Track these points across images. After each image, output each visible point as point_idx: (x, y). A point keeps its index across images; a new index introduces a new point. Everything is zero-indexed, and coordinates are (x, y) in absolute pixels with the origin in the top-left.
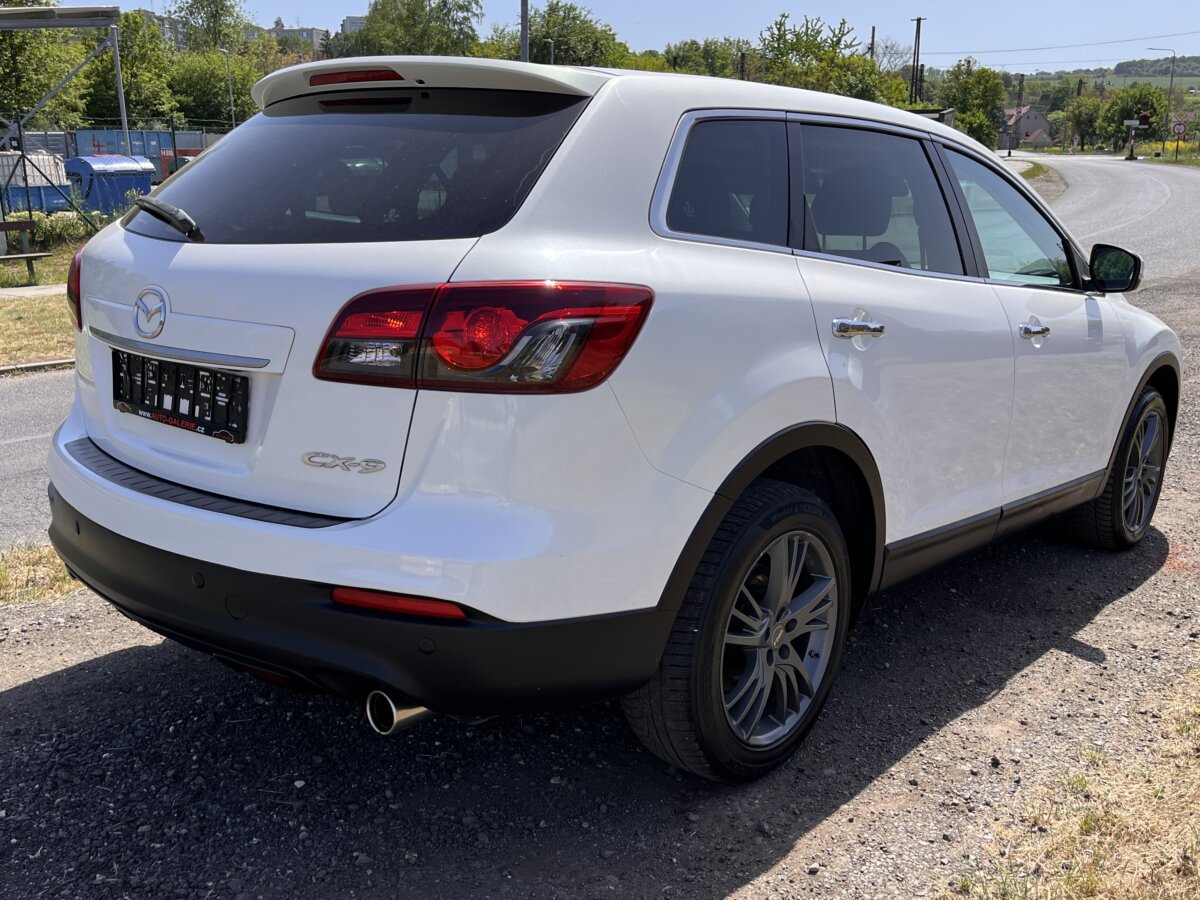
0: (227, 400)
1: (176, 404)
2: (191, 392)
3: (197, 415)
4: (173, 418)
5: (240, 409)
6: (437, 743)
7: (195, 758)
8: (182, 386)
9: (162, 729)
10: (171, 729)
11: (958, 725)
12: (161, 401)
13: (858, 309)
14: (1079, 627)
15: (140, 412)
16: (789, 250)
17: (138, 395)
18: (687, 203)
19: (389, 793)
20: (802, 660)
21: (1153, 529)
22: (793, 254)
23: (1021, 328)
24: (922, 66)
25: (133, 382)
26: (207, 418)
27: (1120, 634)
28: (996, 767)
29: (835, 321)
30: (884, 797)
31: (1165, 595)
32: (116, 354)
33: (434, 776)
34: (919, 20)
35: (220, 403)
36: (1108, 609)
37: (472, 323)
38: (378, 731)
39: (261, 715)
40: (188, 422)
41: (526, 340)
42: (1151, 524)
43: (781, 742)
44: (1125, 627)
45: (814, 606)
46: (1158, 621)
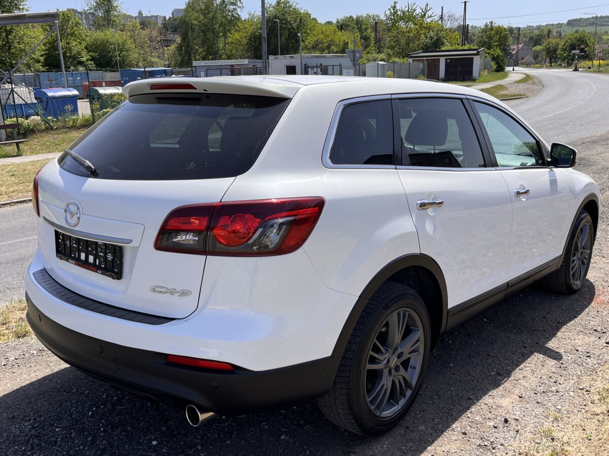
0: (112, 257)
1: (87, 257)
2: (94, 252)
3: (97, 264)
4: (85, 264)
5: (118, 262)
6: (224, 417)
7: (102, 429)
8: (90, 249)
9: (85, 413)
10: (90, 413)
11: (487, 399)
12: (79, 255)
13: (430, 194)
14: (549, 339)
15: (70, 261)
16: (394, 167)
17: (68, 251)
18: (341, 149)
19: (199, 447)
20: (407, 372)
21: (588, 280)
22: (396, 169)
23: (515, 192)
24: (468, 25)
25: (65, 245)
26: (102, 266)
27: (570, 343)
28: (507, 423)
29: (418, 202)
30: (450, 441)
31: (593, 319)
32: (56, 232)
33: (222, 437)
34: (465, 3)
35: (109, 259)
36: (563, 329)
37: (233, 221)
38: (192, 424)
39: (135, 403)
40: (93, 267)
41: (260, 230)
42: (587, 277)
43: (397, 414)
44: (573, 339)
45: (411, 345)
46: (590, 335)
